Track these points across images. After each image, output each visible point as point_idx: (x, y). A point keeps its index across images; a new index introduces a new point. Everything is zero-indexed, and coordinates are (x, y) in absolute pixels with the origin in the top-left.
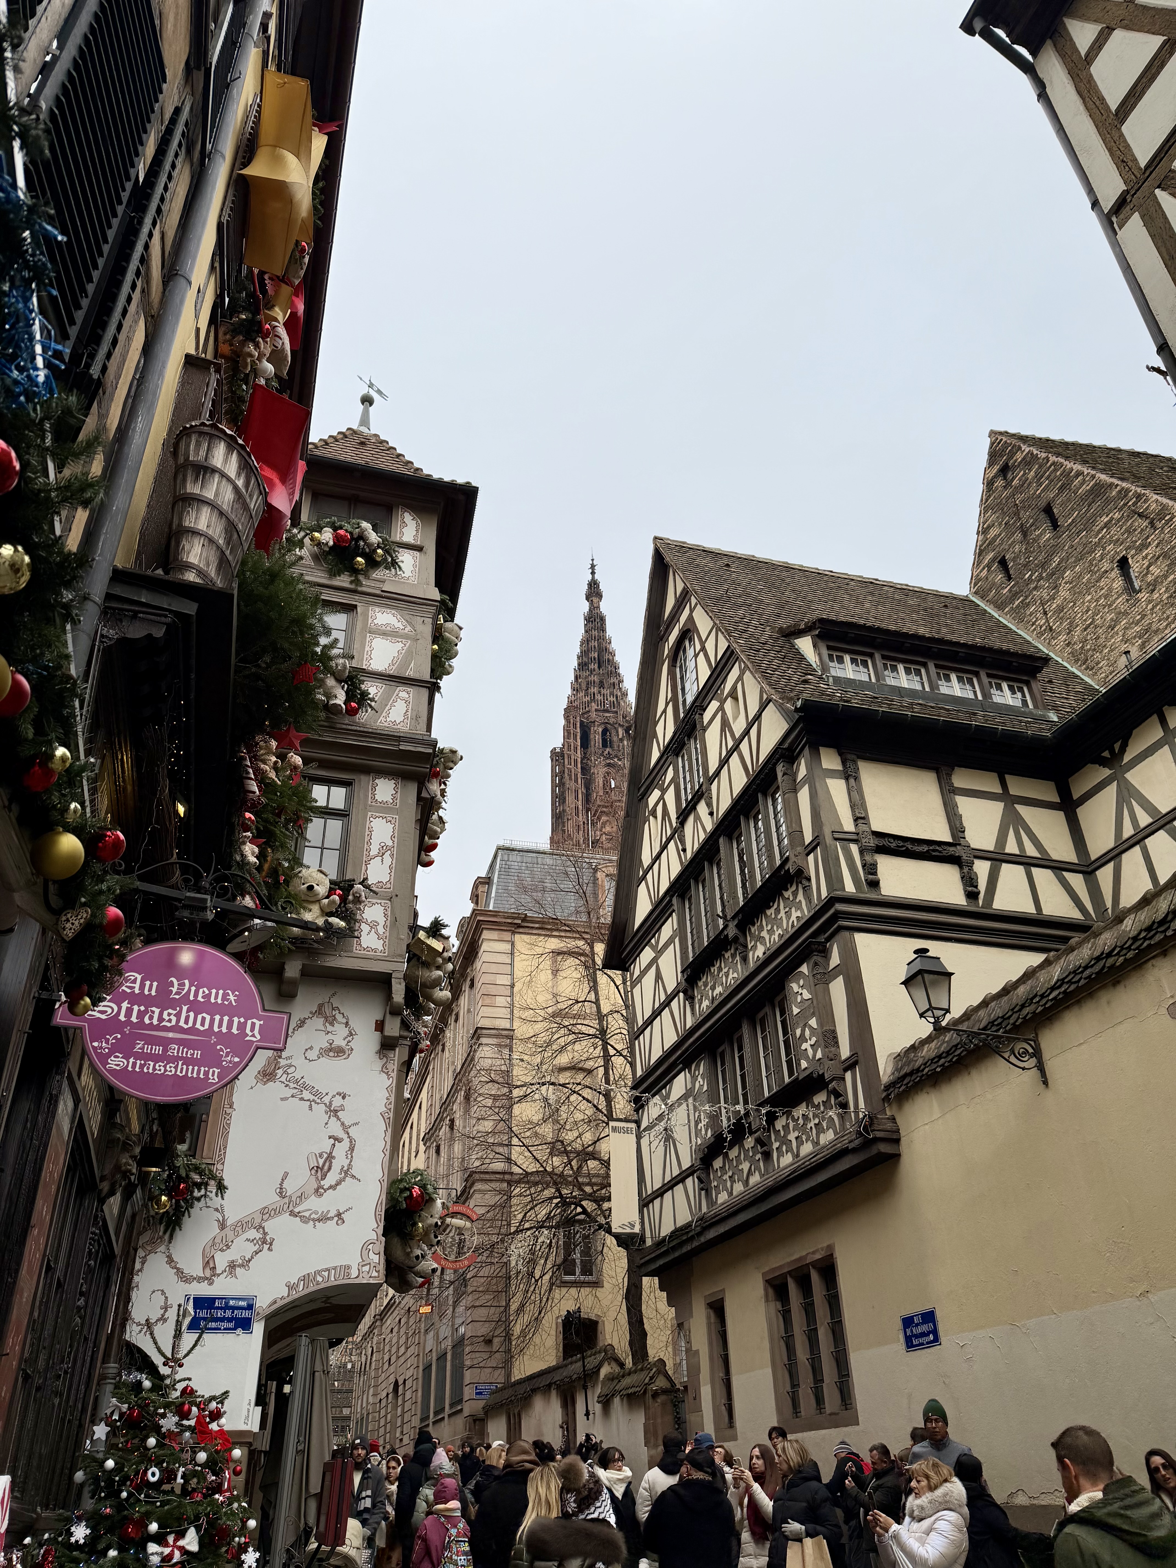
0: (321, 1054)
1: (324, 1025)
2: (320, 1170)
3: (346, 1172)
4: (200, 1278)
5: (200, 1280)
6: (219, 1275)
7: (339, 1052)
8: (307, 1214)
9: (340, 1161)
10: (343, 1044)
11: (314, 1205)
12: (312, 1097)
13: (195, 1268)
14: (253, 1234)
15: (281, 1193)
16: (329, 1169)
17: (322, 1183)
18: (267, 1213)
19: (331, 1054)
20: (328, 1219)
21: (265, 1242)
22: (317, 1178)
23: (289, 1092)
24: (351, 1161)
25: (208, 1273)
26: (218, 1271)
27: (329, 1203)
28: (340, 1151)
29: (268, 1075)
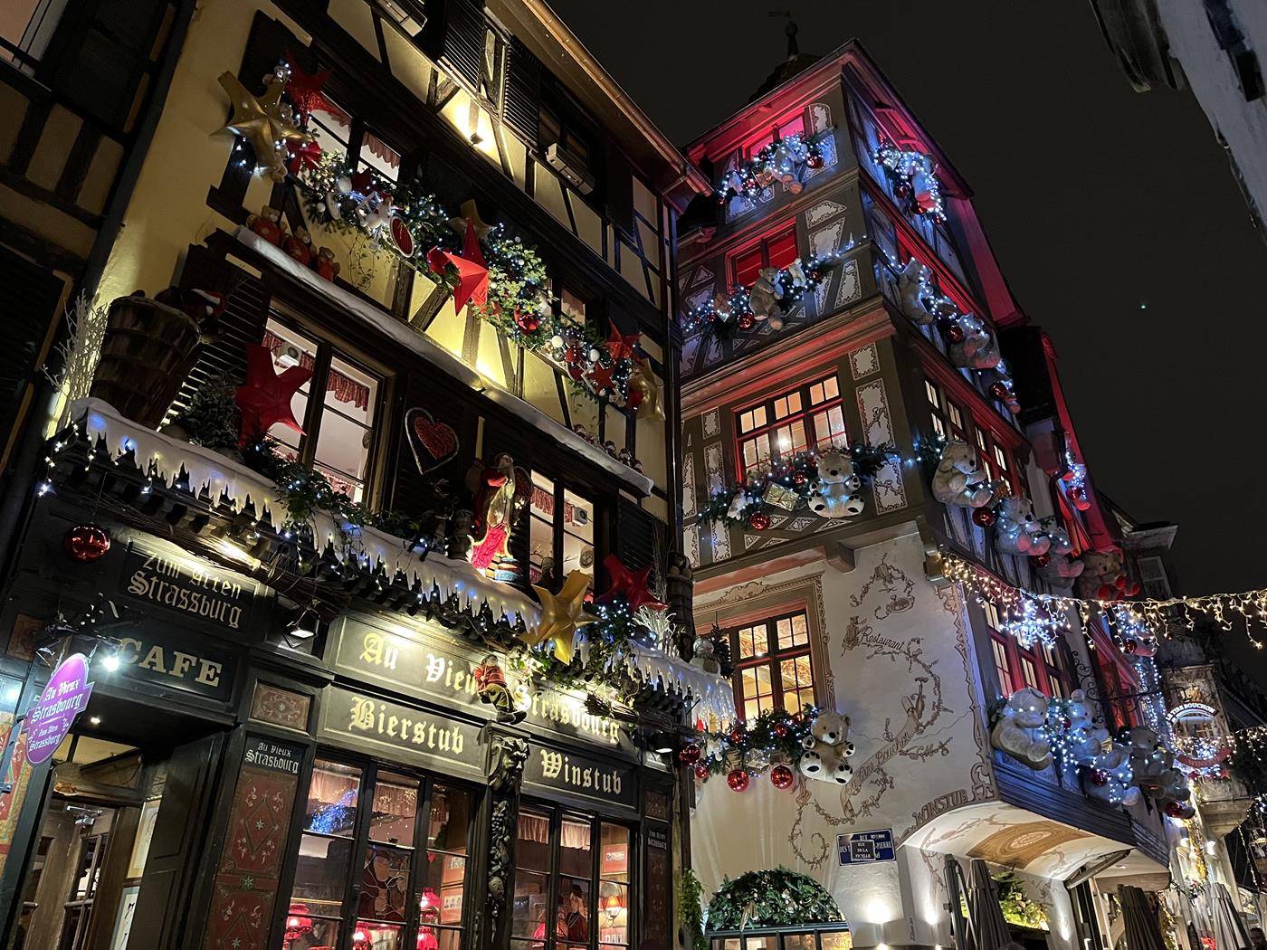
0: (888, 610)
1: (884, 584)
2: (916, 711)
3: (938, 707)
4: (844, 819)
5: (843, 821)
6: (857, 815)
7: (903, 604)
8: (914, 751)
9: (930, 698)
10: (905, 595)
11: (916, 742)
12: (891, 650)
13: (838, 813)
14: (876, 776)
15: (889, 738)
16: (923, 708)
17: (920, 721)
18: (882, 756)
19: (897, 608)
20: (934, 751)
21: (886, 782)
22: (914, 717)
23: (871, 651)
24: (940, 696)
25: (849, 815)
26: (856, 812)
27: (931, 737)
28: (928, 690)
29: (851, 641)
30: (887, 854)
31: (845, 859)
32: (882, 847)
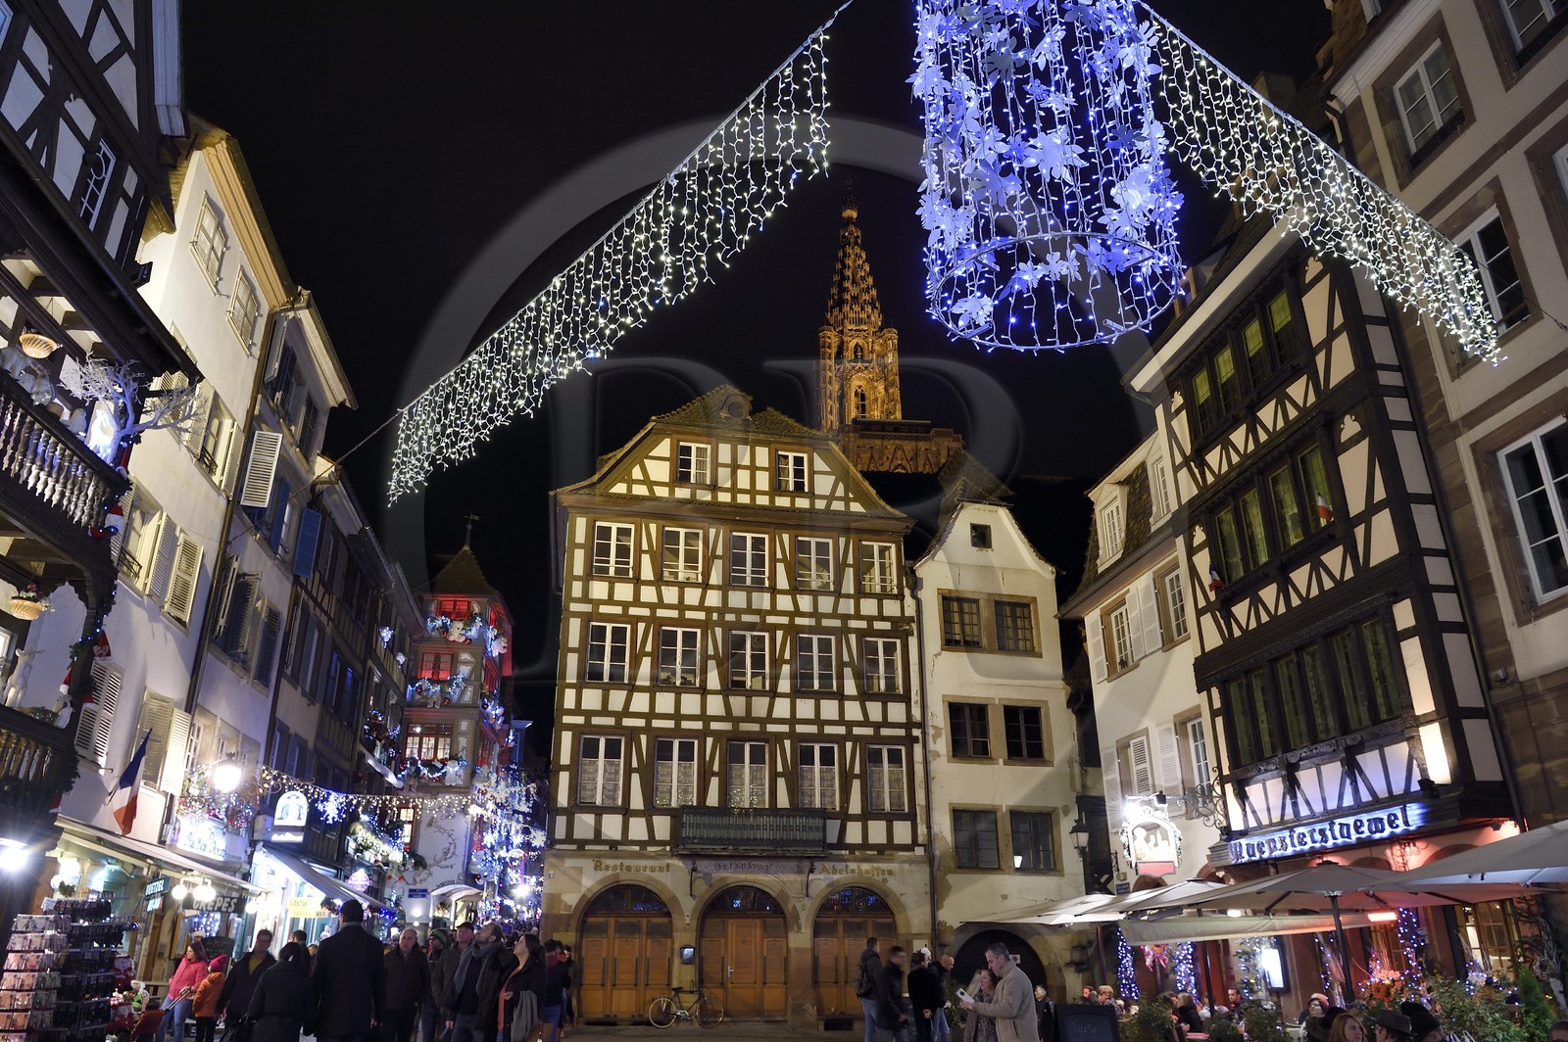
2: (446, 853)
3: (453, 853)
5: (411, 885)
8: (441, 866)
9: (452, 850)
11: (444, 863)
12: (443, 831)
13: (411, 881)
17: (446, 857)
19: (448, 818)
21: (429, 874)
23: (435, 830)
24: (455, 850)
25: (414, 883)
27: (449, 862)
28: (452, 847)
29: (430, 825)
30: (424, 896)
31: (410, 896)
32: (424, 893)
